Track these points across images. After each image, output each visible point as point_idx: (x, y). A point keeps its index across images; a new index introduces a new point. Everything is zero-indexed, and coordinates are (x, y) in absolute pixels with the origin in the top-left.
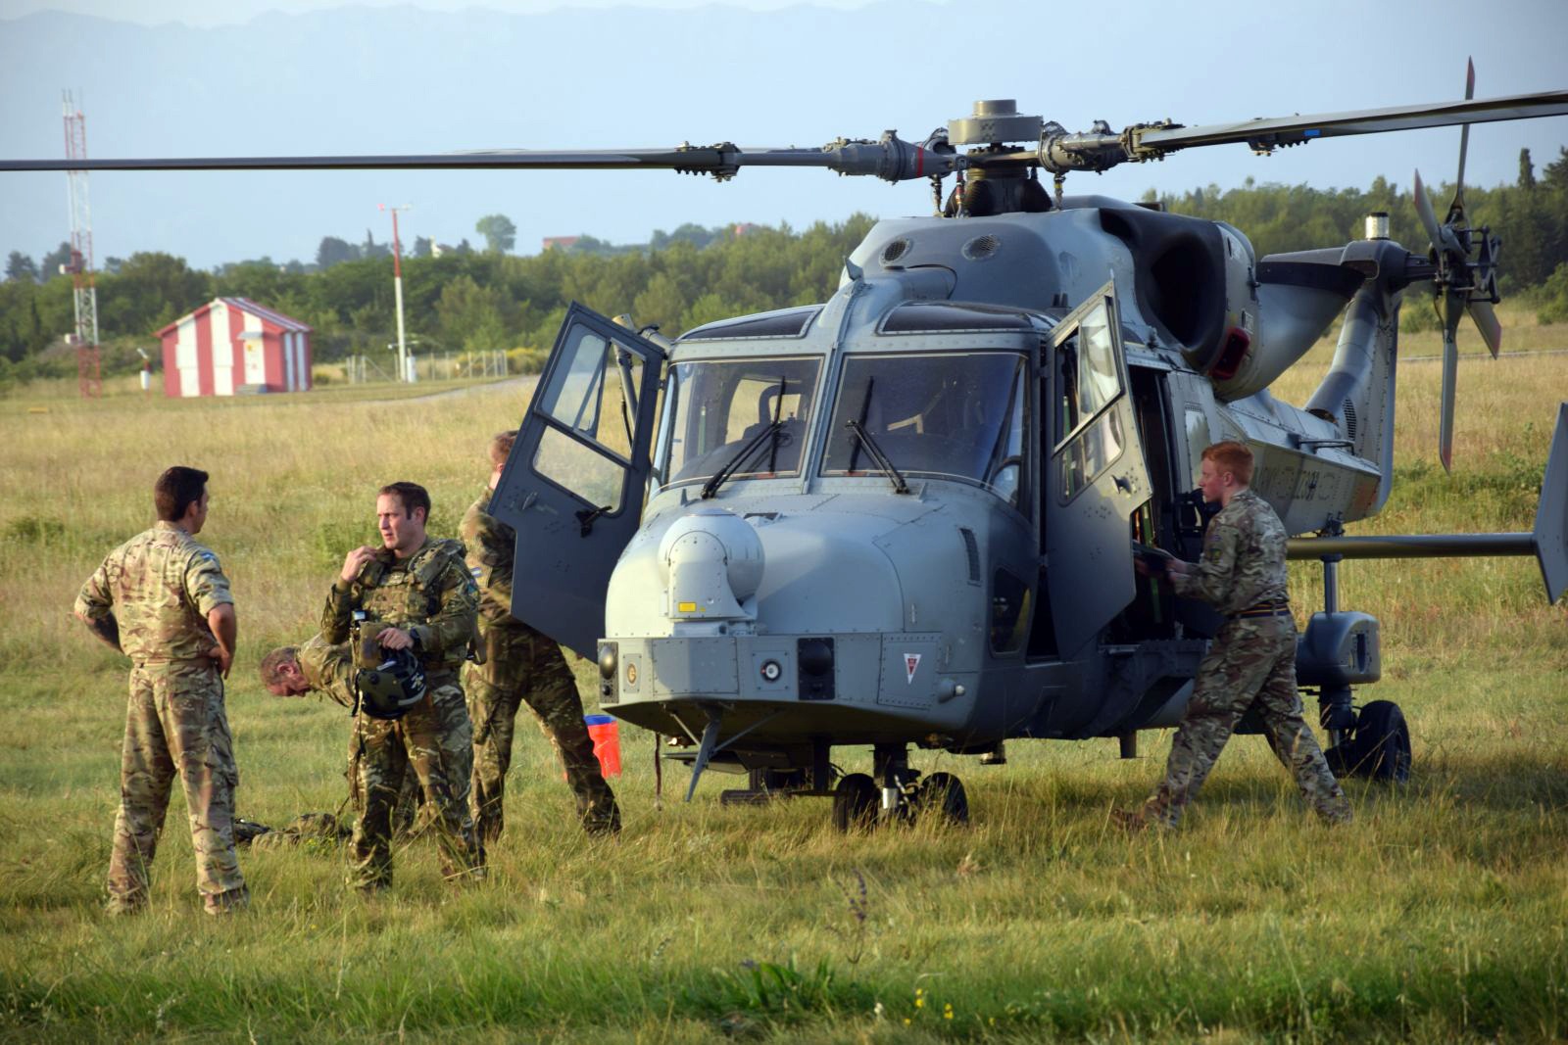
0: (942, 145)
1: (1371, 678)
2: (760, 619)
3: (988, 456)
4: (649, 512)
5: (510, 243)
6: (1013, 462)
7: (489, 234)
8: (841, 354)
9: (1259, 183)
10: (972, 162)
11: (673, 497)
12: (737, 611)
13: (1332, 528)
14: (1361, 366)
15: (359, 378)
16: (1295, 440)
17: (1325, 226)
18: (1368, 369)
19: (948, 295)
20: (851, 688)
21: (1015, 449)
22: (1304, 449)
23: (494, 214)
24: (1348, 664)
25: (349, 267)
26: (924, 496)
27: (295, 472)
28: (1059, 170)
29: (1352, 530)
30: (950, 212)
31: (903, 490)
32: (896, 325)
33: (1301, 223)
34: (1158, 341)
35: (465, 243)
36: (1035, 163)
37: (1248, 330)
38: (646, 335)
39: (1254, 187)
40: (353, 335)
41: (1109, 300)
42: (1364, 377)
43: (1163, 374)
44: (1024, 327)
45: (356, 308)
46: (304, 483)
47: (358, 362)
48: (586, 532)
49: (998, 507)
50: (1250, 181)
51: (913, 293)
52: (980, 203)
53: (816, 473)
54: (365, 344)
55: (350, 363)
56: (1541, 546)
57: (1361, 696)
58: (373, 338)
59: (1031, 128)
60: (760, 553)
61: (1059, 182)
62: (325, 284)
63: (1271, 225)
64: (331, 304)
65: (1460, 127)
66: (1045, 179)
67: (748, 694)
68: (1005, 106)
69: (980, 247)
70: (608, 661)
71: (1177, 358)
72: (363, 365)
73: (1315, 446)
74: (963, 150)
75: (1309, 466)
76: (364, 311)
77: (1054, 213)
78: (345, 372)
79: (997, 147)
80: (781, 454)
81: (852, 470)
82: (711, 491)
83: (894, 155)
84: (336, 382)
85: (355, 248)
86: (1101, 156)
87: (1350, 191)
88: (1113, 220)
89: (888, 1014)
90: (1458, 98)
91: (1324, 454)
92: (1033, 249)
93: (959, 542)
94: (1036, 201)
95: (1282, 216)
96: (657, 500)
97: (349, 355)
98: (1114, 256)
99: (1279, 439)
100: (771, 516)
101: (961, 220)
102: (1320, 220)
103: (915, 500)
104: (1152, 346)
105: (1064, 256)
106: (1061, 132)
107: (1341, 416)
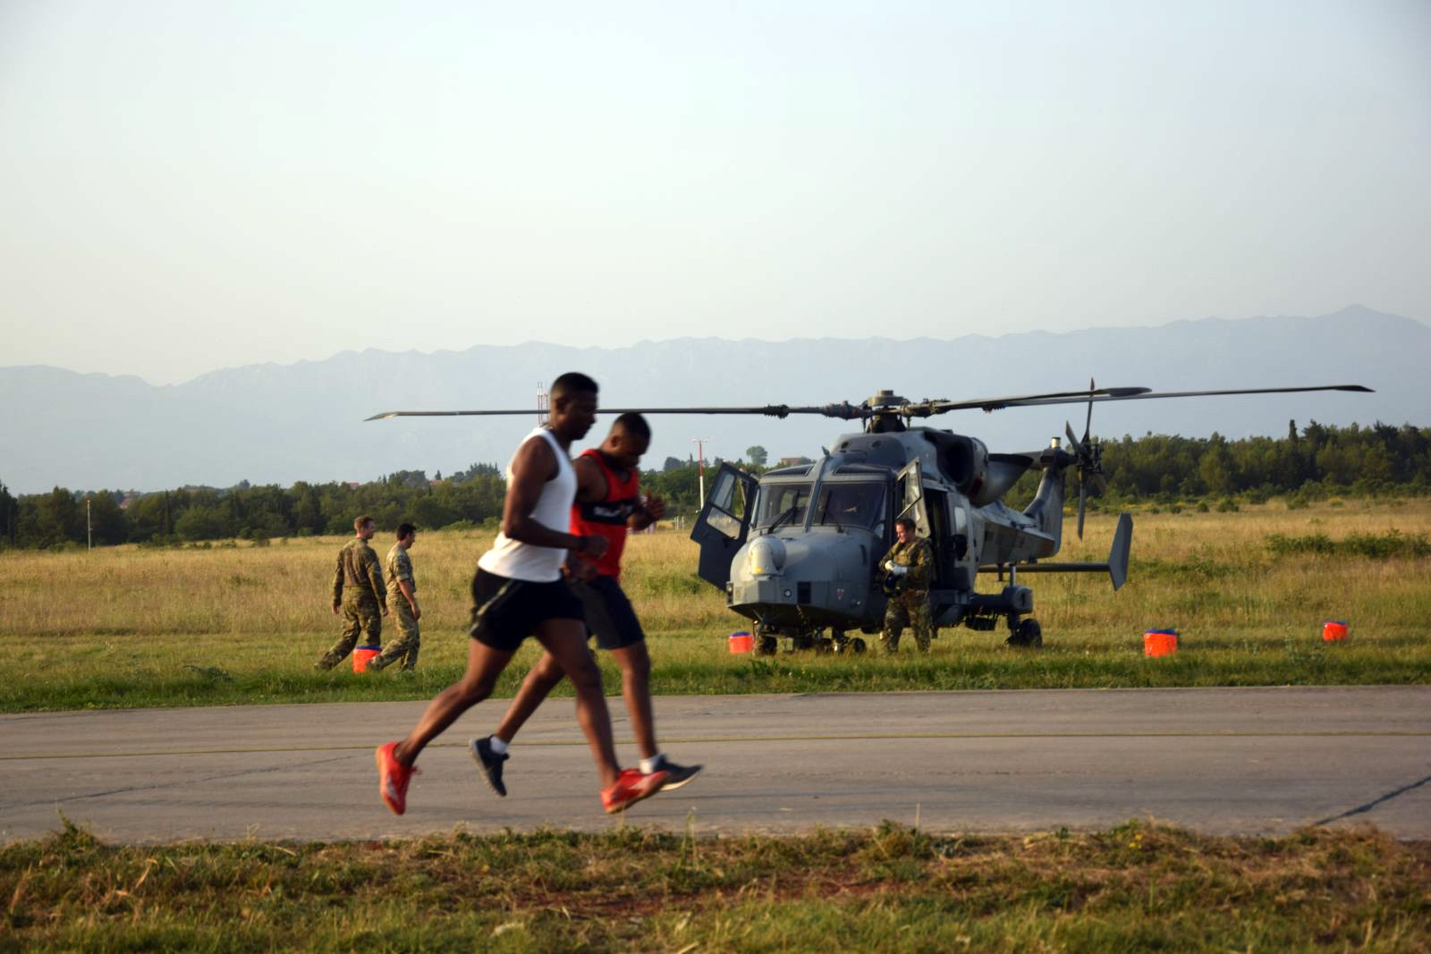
0: (866, 406)
1: (1029, 611)
2: (785, 575)
3: (872, 519)
4: (749, 538)
5: (764, 461)
6: (882, 522)
7: (753, 456)
8: (820, 482)
9: (1153, 435)
10: (876, 413)
11: (757, 532)
12: (776, 572)
13: (1032, 560)
14: (1047, 498)
15: (681, 527)
16: (1013, 524)
17: (1186, 457)
18: (1050, 498)
19: (863, 461)
20: (817, 600)
21: (883, 517)
22: (1018, 527)
23: (756, 445)
24: (1017, 604)
25: (679, 471)
26: (848, 533)
27: (639, 559)
28: (909, 417)
29: (1040, 561)
30: (868, 431)
31: (840, 531)
32: (841, 471)
33: (1173, 456)
34: (944, 480)
35: (740, 460)
36: (899, 413)
37: (983, 478)
38: (752, 475)
39: (1152, 436)
40: (679, 506)
41: (917, 464)
42: (1049, 502)
43: (945, 493)
44: (888, 474)
45: (681, 492)
46: (643, 564)
47: (680, 519)
48: (726, 546)
49: (876, 538)
50: (1150, 433)
51: (848, 460)
52: (878, 428)
53: (809, 525)
54: (684, 511)
55: (676, 520)
56: (1111, 568)
57: (1024, 617)
58: (688, 508)
59: (899, 401)
60: (785, 551)
61: (909, 421)
62: (665, 480)
63: (1157, 456)
64: (668, 491)
65: (1087, 404)
66: (904, 420)
67: (780, 601)
68: (889, 393)
69: (876, 444)
70: (730, 589)
71: (953, 488)
72: (683, 521)
73: (1023, 526)
74: (874, 409)
75: (1020, 534)
76: (684, 494)
77: (906, 432)
78: (674, 524)
79: (886, 408)
80: (797, 518)
81: (823, 523)
82: (771, 531)
83: (847, 410)
84: (669, 529)
85: (683, 462)
86: (923, 411)
87: (1201, 440)
88: (929, 435)
89: (793, 676)
90: (1088, 389)
91: (1026, 530)
92: (896, 445)
93: (859, 550)
94: (900, 428)
95: (1163, 451)
96: (751, 534)
97: (676, 516)
98: (929, 449)
99: (1007, 523)
100: (791, 539)
101: (871, 434)
102: (1184, 454)
103: (844, 535)
104: (941, 482)
105: (908, 448)
106: (908, 403)
107: (1037, 517)
